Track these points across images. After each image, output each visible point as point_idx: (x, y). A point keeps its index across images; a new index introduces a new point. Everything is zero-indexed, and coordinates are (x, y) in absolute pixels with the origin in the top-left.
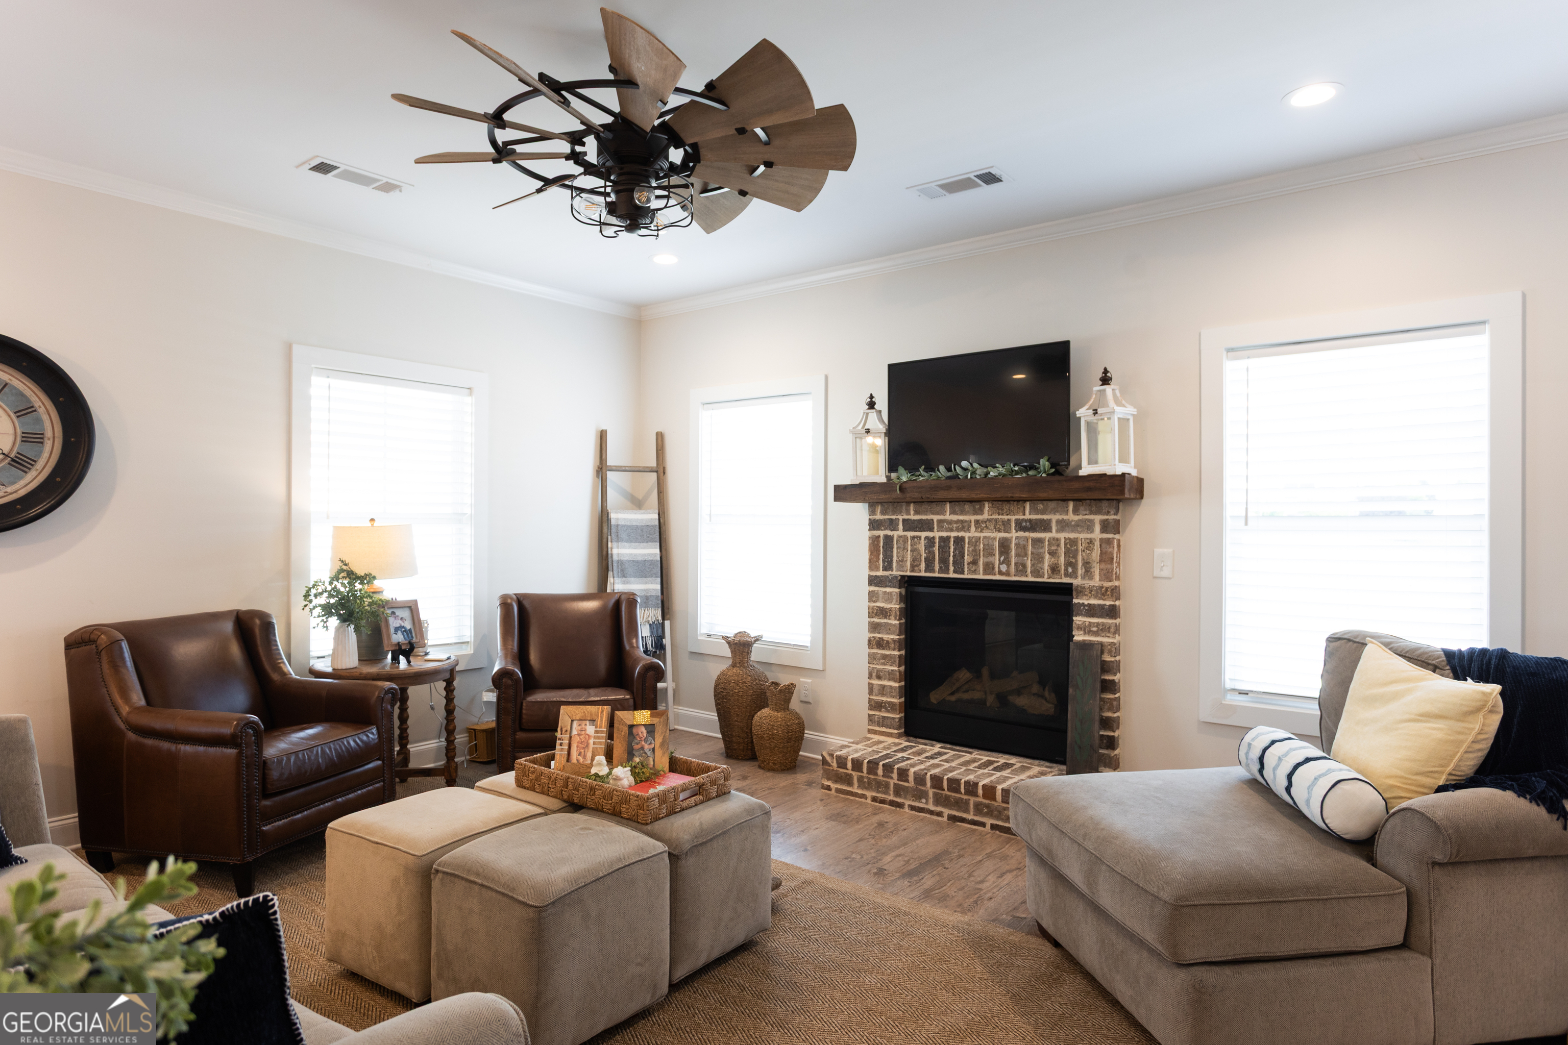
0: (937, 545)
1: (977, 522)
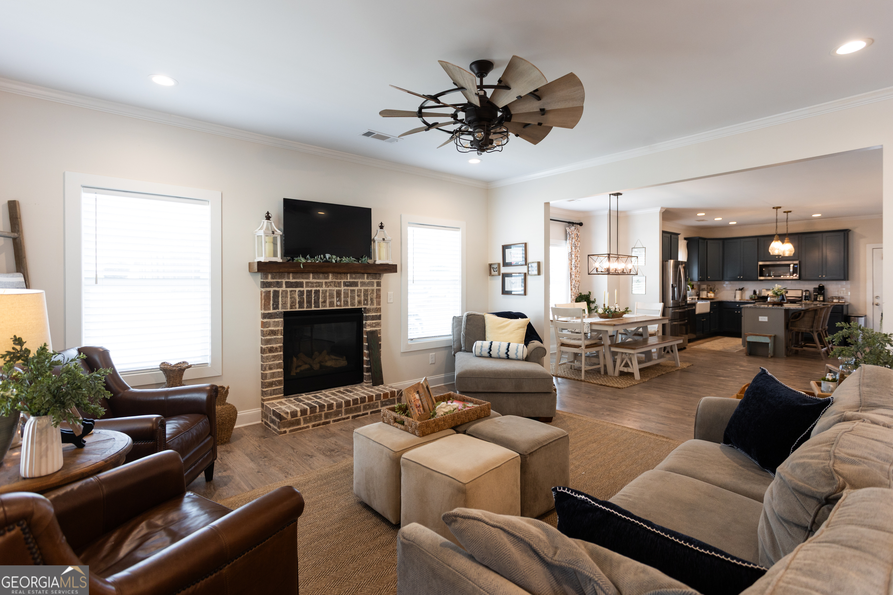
0: (305, 294)
1: (326, 283)
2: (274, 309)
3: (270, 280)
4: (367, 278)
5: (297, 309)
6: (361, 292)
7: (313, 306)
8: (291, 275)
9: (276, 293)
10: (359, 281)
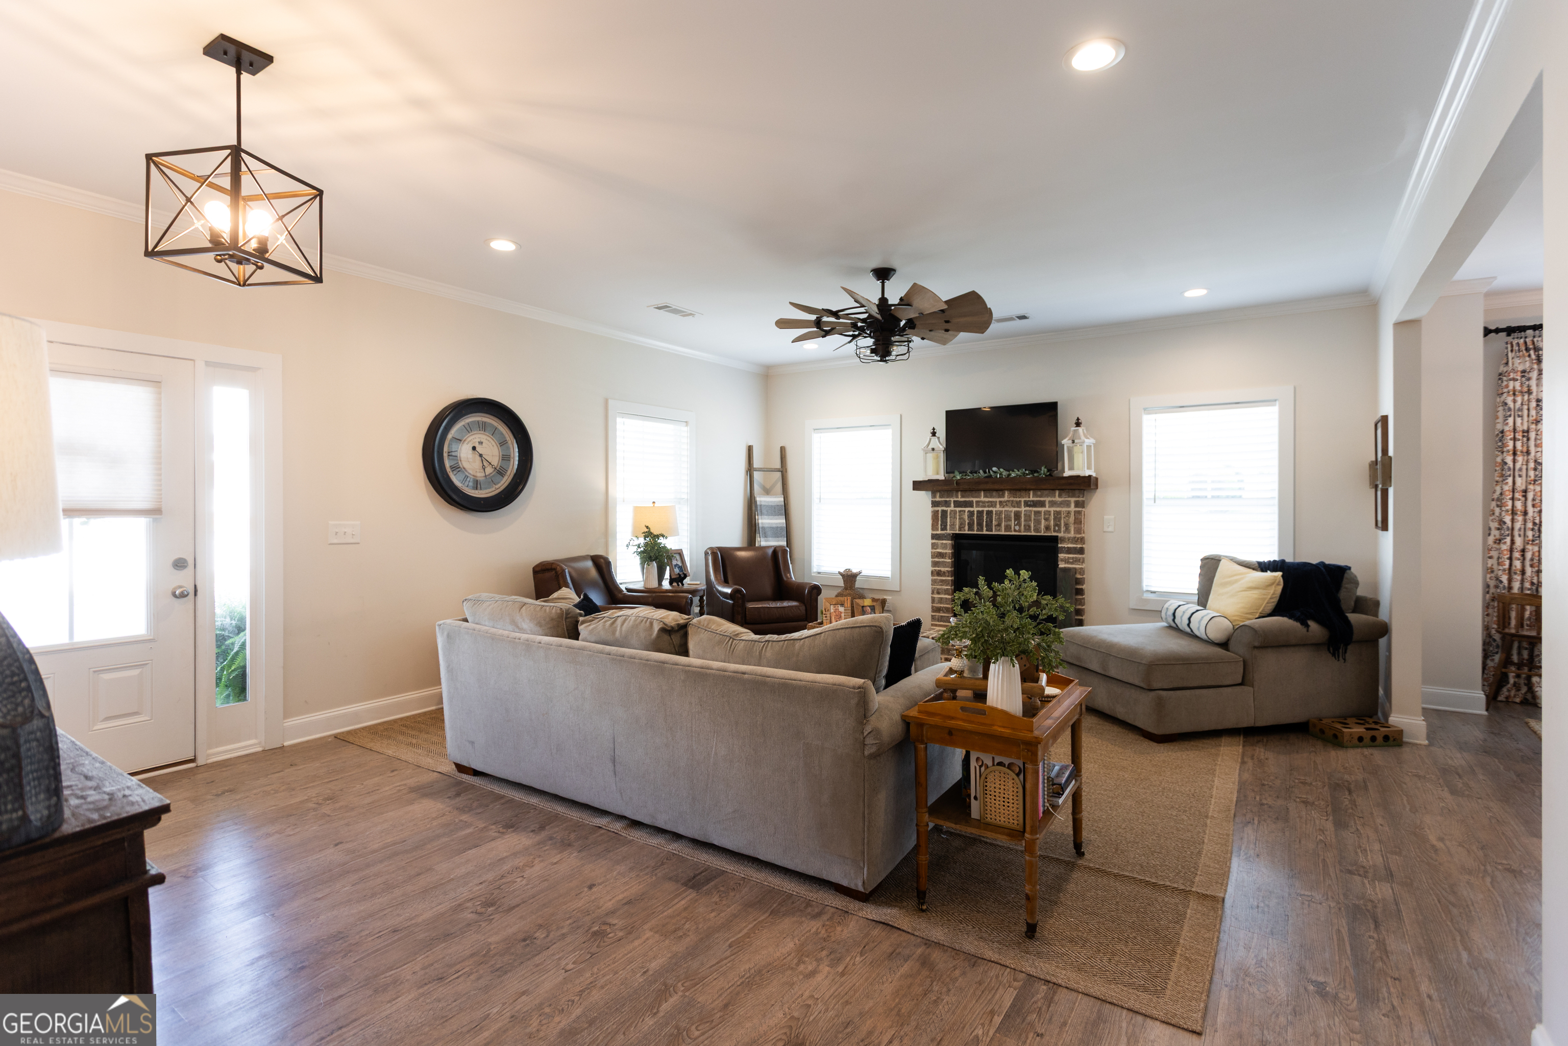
0: (976, 515)
1: (1000, 502)
2: (942, 530)
3: (938, 499)
4: (1060, 496)
5: (967, 532)
6: (1050, 515)
7: (985, 529)
8: (959, 493)
9: (944, 513)
10: (1047, 499)
